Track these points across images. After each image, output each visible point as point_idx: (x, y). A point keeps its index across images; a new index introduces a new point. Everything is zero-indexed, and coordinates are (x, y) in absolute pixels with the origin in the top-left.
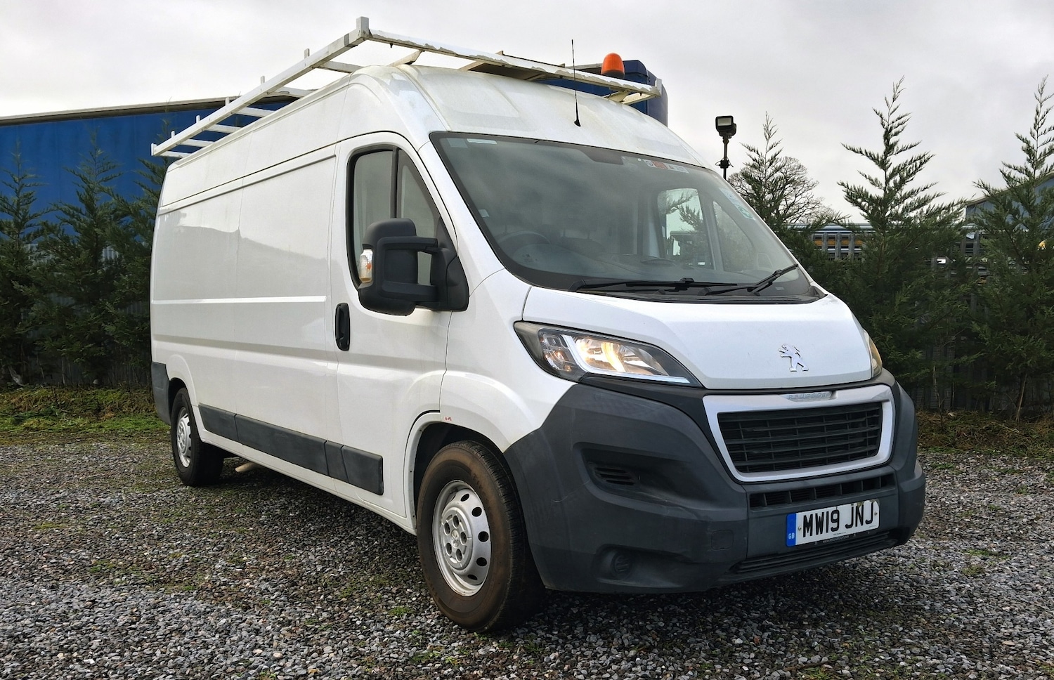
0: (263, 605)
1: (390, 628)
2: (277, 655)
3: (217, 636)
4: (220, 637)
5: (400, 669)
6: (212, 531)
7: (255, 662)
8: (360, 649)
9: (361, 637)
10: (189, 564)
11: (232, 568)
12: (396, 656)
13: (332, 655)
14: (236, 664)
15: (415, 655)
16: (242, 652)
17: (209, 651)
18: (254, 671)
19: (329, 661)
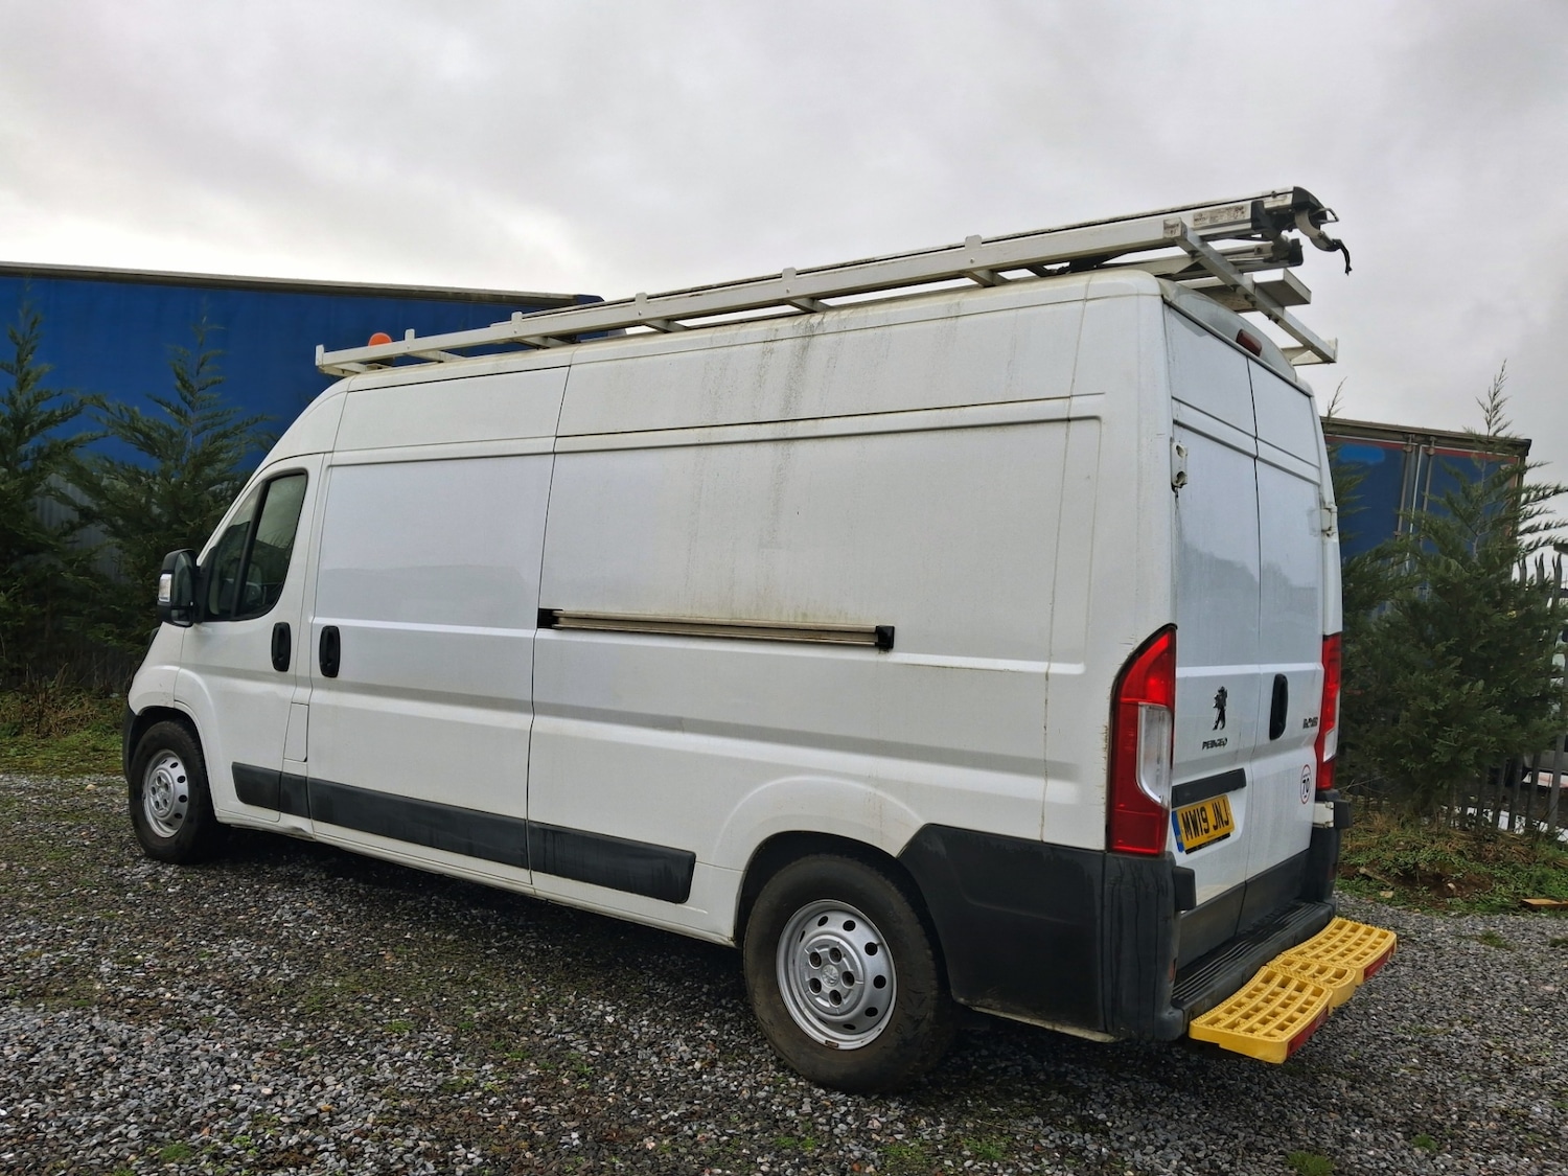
0: (207, 1023)
1: (397, 1049)
2: (267, 1091)
3: (167, 1069)
4: (171, 1071)
5: (434, 1101)
6: (65, 916)
7: (240, 1101)
8: (372, 1078)
9: (364, 1062)
10: (58, 967)
11: (129, 972)
12: (421, 1084)
13: (339, 1087)
14: (215, 1105)
15: (445, 1082)
16: (214, 1089)
17: (167, 1090)
18: (246, 1114)
19: (340, 1094)
